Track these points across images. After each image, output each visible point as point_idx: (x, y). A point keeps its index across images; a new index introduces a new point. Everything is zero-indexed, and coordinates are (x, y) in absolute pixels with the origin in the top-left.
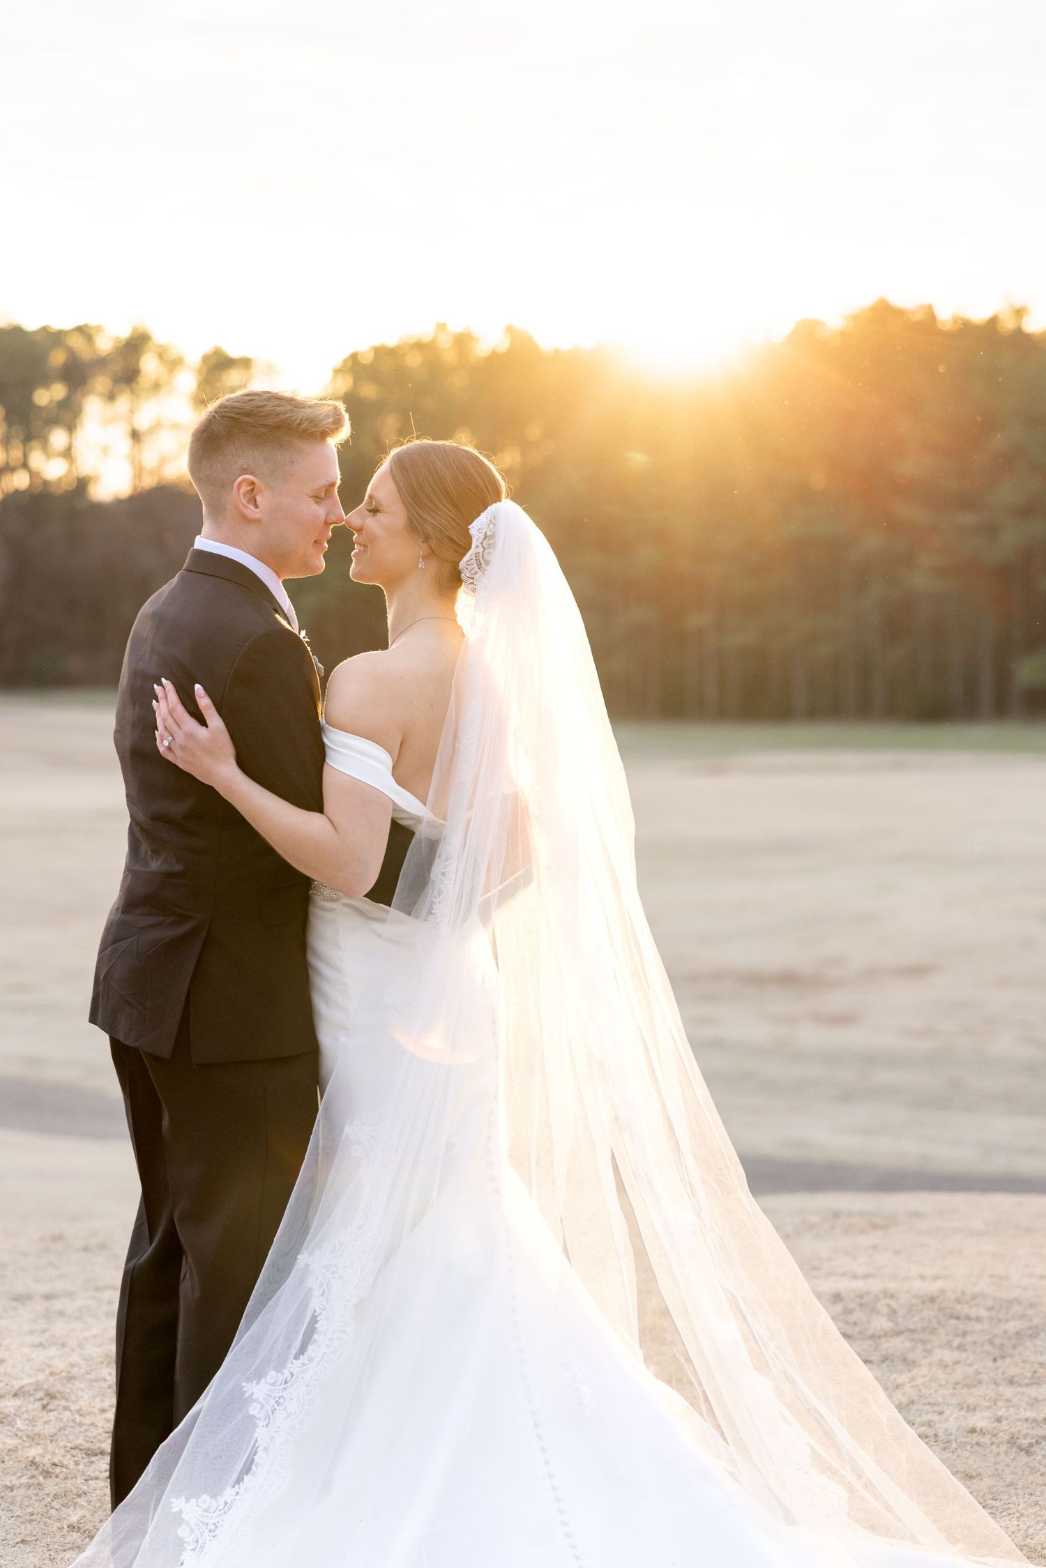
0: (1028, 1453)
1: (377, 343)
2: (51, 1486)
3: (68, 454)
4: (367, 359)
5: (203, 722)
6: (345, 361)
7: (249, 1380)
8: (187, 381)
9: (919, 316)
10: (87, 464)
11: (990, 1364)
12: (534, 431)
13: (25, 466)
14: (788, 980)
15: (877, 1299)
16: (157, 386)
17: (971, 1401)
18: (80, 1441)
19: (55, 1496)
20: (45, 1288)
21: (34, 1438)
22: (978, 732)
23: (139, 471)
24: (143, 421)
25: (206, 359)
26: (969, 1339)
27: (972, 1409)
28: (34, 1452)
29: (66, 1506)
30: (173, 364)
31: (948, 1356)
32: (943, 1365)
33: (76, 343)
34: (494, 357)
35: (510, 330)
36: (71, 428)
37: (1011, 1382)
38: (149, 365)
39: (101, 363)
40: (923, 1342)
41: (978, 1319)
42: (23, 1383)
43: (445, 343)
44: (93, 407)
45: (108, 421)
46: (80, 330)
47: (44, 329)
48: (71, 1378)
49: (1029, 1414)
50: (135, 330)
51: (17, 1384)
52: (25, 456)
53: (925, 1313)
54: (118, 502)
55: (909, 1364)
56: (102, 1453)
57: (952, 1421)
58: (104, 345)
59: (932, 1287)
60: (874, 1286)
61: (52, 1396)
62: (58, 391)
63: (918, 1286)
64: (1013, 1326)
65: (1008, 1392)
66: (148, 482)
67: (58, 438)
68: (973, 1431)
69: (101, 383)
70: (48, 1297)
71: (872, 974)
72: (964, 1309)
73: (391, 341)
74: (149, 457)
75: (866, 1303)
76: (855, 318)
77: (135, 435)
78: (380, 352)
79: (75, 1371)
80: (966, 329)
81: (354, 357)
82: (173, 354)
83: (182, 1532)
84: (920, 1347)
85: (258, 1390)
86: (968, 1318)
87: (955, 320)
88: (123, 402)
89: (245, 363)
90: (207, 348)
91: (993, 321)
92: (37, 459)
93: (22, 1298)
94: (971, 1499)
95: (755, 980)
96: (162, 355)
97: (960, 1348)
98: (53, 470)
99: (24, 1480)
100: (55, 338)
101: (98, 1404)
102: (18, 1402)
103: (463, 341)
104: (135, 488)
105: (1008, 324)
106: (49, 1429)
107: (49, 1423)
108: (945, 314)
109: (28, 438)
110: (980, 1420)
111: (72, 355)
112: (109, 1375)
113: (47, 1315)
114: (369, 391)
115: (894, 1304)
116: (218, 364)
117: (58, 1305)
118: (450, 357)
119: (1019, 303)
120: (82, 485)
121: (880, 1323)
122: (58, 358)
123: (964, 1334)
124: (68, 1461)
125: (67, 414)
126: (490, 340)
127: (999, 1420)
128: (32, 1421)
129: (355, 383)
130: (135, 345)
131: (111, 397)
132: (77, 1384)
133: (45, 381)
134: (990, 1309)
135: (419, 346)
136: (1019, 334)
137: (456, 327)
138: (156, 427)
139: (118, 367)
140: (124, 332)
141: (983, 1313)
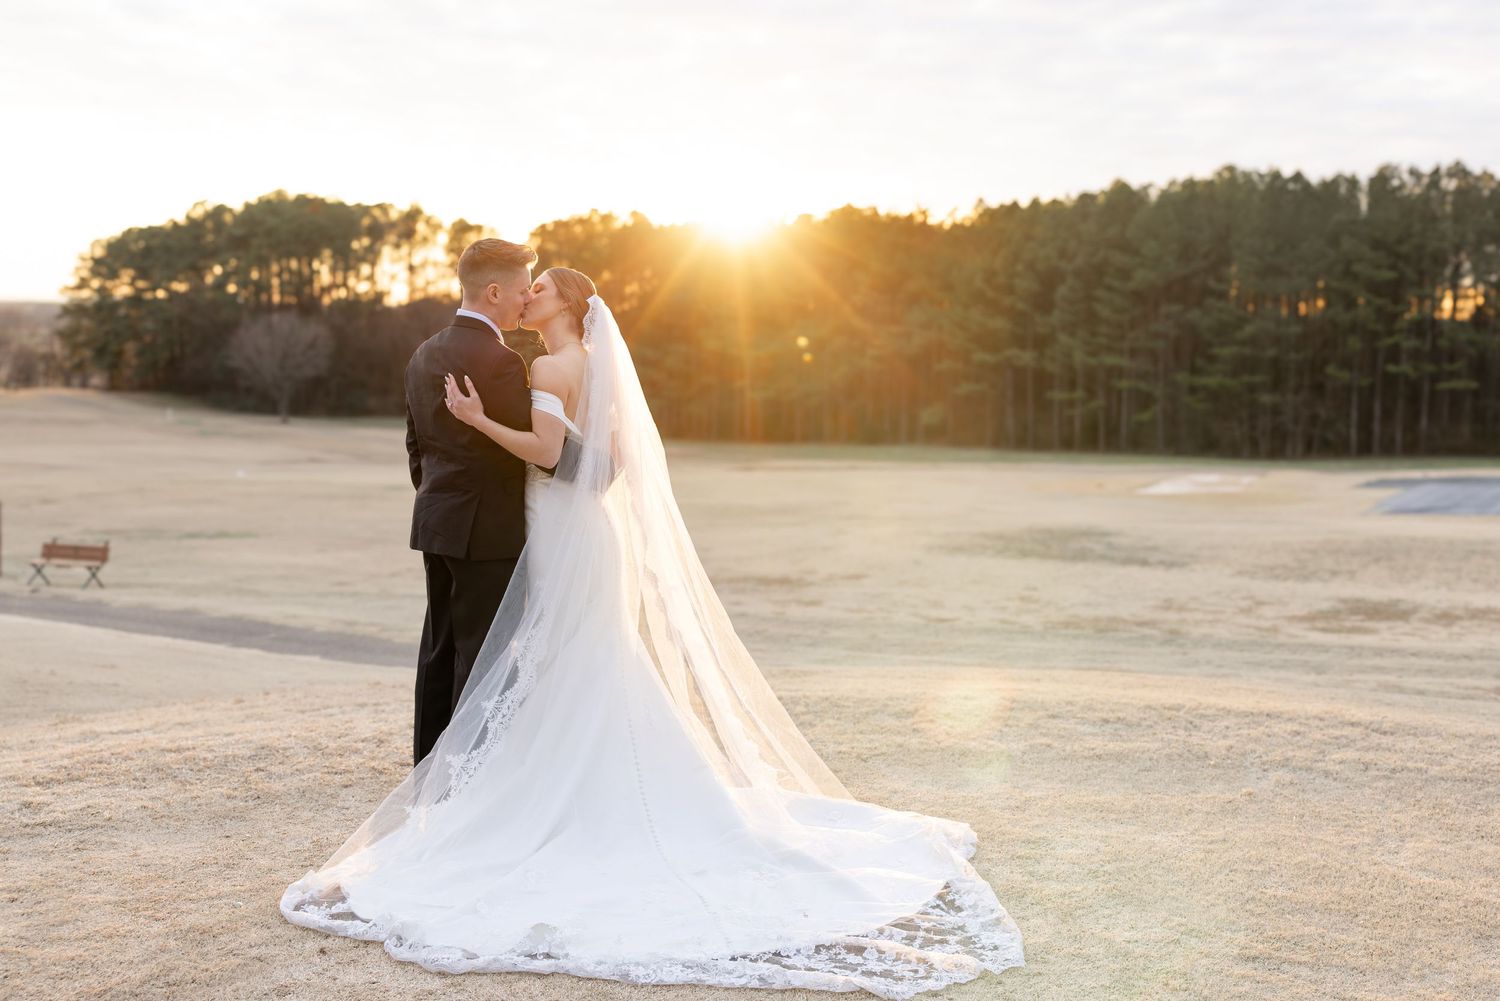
0: (865, 761)
1: (557, 219)
2: (383, 778)
3: (371, 278)
4: (550, 228)
5: (467, 395)
6: (537, 229)
7: (484, 700)
8: (443, 238)
9: (868, 213)
10: (382, 284)
11: (852, 725)
12: (648, 273)
13: (345, 285)
14: (784, 581)
15: (800, 699)
16: (425, 240)
17: (840, 740)
18: (397, 760)
19: (385, 782)
20: (374, 701)
21: (373, 759)
22: (897, 450)
23: (413, 290)
24: (416, 260)
25: (454, 225)
26: (843, 715)
27: (841, 744)
28: (373, 764)
29: (391, 786)
30: (436, 227)
31: (831, 722)
32: (829, 726)
33: (377, 213)
34: (625, 228)
35: (634, 214)
36: (373, 264)
37: (861, 733)
38: (421, 228)
39: (392, 225)
40: (820, 716)
41: (849, 707)
42: (367, 735)
43: (596, 219)
44: (387, 251)
45: (394, 261)
46: (381, 207)
47: (359, 205)
48: (391, 734)
49: (869, 745)
50: (412, 207)
51: (363, 737)
52: (345, 279)
53: (823, 705)
54: (401, 308)
55: (812, 725)
56: (409, 765)
57: (831, 748)
58: (394, 215)
59: (828, 694)
60: (800, 694)
61: (382, 742)
62: (366, 241)
63: (821, 694)
64: (864, 710)
65: (859, 736)
66: (419, 296)
67: (365, 269)
68: (840, 752)
69: (392, 238)
70: (376, 705)
71: (830, 579)
72: (842, 703)
73: (565, 217)
74: (420, 281)
75: (795, 702)
76: (833, 213)
77: (411, 269)
78: (559, 224)
79: (393, 731)
80: (894, 221)
81: (543, 227)
82: (434, 221)
83: (451, 771)
84: (818, 719)
85: (489, 705)
86: (844, 706)
87: (888, 216)
88: (405, 249)
89: (479, 229)
90: (455, 218)
91: (910, 218)
92: (352, 282)
93: (363, 705)
94: (837, 779)
95: (765, 582)
96: (428, 221)
97: (838, 719)
98: (362, 287)
99: (369, 775)
100: (365, 210)
101: (406, 744)
102: (364, 744)
103: (606, 219)
104: (411, 299)
105: (919, 219)
106: (381, 755)
107: (382, 752)
108: (882, 212)
109: (347, 269)
110: (843, 748)
111: (375, 219)
112: (411, 733)
113: (376, 712)
114: (551, 246)
115: (808, 701)
116: (462, 228)
117: (380, 708)
118: (599, 228)
119: (924, 208)
120: (379, 297)
121: (800, 709)
122: (366, 222)
123: (841, 713)
124: (391, 767)
125: (371, 256)
126: (622, 219)
127: (853, 748)
128: (373, 752)
129: (543, 242)
130: (413, 215)
131: (397, 246)
132: (395, 737)
133: (358, 236)
134: (854, 702)
135: (581, 221)
136: (924, 224)
137: (603, 211)
138: (424, 265)
139: (401, 228)
140: (405, 207)
141: (851, 704)
